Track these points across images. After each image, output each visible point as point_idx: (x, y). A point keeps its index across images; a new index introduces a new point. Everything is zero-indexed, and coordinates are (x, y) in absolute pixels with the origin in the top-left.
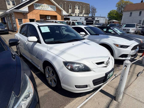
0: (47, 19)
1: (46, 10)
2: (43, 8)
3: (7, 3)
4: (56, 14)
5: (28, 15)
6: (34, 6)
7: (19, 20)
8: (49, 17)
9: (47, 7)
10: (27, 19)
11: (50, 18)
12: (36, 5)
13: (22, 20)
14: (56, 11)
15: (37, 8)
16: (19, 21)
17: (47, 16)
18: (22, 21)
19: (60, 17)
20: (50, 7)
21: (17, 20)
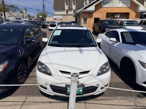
0: (115, 17)
1: (115, 7)
2: (112, 5)
3: (84, 3)
4: (128, 11)
5: (94, 14)
6: (103, 4)
7: (84, 19)
8: (117, 15)
9: (118, 2)
10: (92, 18)
11: (119, 17)
12: (104, 3)
13: (87, 19)
14: (129, 6)
15: (105, 6)
16: (84, 21)
17: (116, 14)
18: (87, 21)
19: (135, 14)
20: (121, 3)
21: (82, 20)
